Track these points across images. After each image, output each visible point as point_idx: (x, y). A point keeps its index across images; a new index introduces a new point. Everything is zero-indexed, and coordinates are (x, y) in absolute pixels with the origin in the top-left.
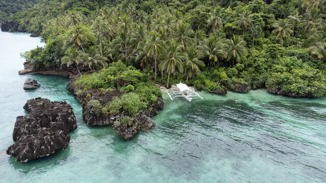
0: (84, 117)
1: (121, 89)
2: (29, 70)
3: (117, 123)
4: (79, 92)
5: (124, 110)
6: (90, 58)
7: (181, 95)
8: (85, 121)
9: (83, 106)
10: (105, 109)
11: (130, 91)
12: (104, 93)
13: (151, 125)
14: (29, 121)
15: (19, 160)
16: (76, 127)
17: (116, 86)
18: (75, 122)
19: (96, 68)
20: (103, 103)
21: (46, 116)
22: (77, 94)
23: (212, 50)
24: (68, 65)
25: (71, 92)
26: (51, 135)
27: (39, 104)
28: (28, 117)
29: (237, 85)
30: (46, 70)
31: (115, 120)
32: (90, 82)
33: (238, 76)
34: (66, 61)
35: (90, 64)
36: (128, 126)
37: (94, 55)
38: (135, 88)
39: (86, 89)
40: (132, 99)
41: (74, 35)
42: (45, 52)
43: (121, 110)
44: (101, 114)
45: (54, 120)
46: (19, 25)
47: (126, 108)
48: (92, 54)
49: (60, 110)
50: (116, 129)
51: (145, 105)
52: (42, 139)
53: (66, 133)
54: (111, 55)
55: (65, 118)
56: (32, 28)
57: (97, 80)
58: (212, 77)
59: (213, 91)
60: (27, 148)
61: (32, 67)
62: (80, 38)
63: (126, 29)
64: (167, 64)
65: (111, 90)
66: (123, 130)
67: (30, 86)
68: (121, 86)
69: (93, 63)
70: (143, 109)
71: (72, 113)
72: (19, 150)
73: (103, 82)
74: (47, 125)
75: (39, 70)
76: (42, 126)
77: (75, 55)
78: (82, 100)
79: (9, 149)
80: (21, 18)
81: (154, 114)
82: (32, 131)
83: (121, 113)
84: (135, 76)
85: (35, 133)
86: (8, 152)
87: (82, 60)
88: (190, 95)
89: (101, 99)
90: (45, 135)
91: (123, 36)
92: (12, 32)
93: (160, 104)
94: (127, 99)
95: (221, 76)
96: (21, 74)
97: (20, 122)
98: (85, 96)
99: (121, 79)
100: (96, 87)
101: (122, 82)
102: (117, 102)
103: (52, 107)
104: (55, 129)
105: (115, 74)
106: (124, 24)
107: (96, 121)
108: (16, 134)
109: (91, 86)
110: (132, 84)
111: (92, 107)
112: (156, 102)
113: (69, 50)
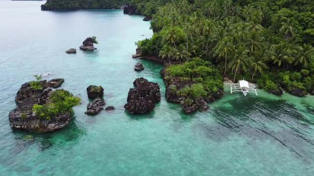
0: (166, 95)
1: (194, 80)
2: (139, 55)
3: (182, 102)
4: (166, 77)
5: (190, 95)
6: (178, 53)
7: (240, 90)
8: (166, 97)
9: (166, 88)
10: (178, 92)
11: (200, 82)
12: (182, 81)
13: (205, 107)
14: (135, 92)
15: (129, 112)
16: (160, 100)
17: (191, 77)
18: (160, 97)
19: (182, 60)
20: (178, 88)
21: (144, 91)
22: (165, 78)
23: (278, 55)
24: (163, 57)
25: (162, 76)
26: (145, 102)
27: (142, 82)
28: (135, 90)
29: (294, 88)
30: (150, 56)
31: (182, 100)
32: (174, 71)
33: (302, 80)
34: (162, 53)
35: (178, 57)
36: (189, 106)
37: (181, 51)
38: (204, 80)
39: (171, 76)
40: (198, 88)
41: (169, 35)
42: (150, 44)
43: (189, 94)
44: (175, 94)
45: (148, 94)
46: (136, 8)
47: (191, 93)
48: (180, 50)
49: (152, 88)
50: (182, 106)
51: (206, 93)
52: (140, 104)
53: (153, 103)
54: (194, 51)
55: (154, 93)
56: (146, 12)
57: (179, 71)
58: (275, 79)
59: (270, 90)
60: (133, 106)
61: (141, 53)
62: (173, 38)
63: (209, 31)
64: (234, 64)
65: (188, 79)
66: (185, 107)
67: (138, 68)
68: (195, 77)
69: (180, 58)
70: (203, 96)
71: (159, 91)
72: (130, 107)
73: (183, 72)
74: (144, 96)
75: (145, 55)
76: (142, 97)
77: (168, 50)
78: (167, 83)
79: (126, 105)
80: (139, 3)
81: (211, 101)
82: (137, 98)
83: (188, 96)
84: (205, 72)
85: (138, 99)
86: (125, 107)
87: (173, 54)
88: (247, 91)
89: (178, 85)
90: (142, 101)
91: (207, 36)
92: (131, 14)
93: (219, 94)
94: (195, 88)
95: (284, 79)
96: (134, 57)
97: (131, 92)
98: (170, 81)
99: (195, 72)
100: (178, 75)
101: (195, 75)
102: (187, 88)
103: (148, 86)
104: (147, 99)
105: (192, 67)
106: (208, 28)
107: (172, 98)
108: (129, 99)
109: (175, 75)
110: (202, 77)
111: (171, 89)
112: (216, 92)
113: (165, 46)
